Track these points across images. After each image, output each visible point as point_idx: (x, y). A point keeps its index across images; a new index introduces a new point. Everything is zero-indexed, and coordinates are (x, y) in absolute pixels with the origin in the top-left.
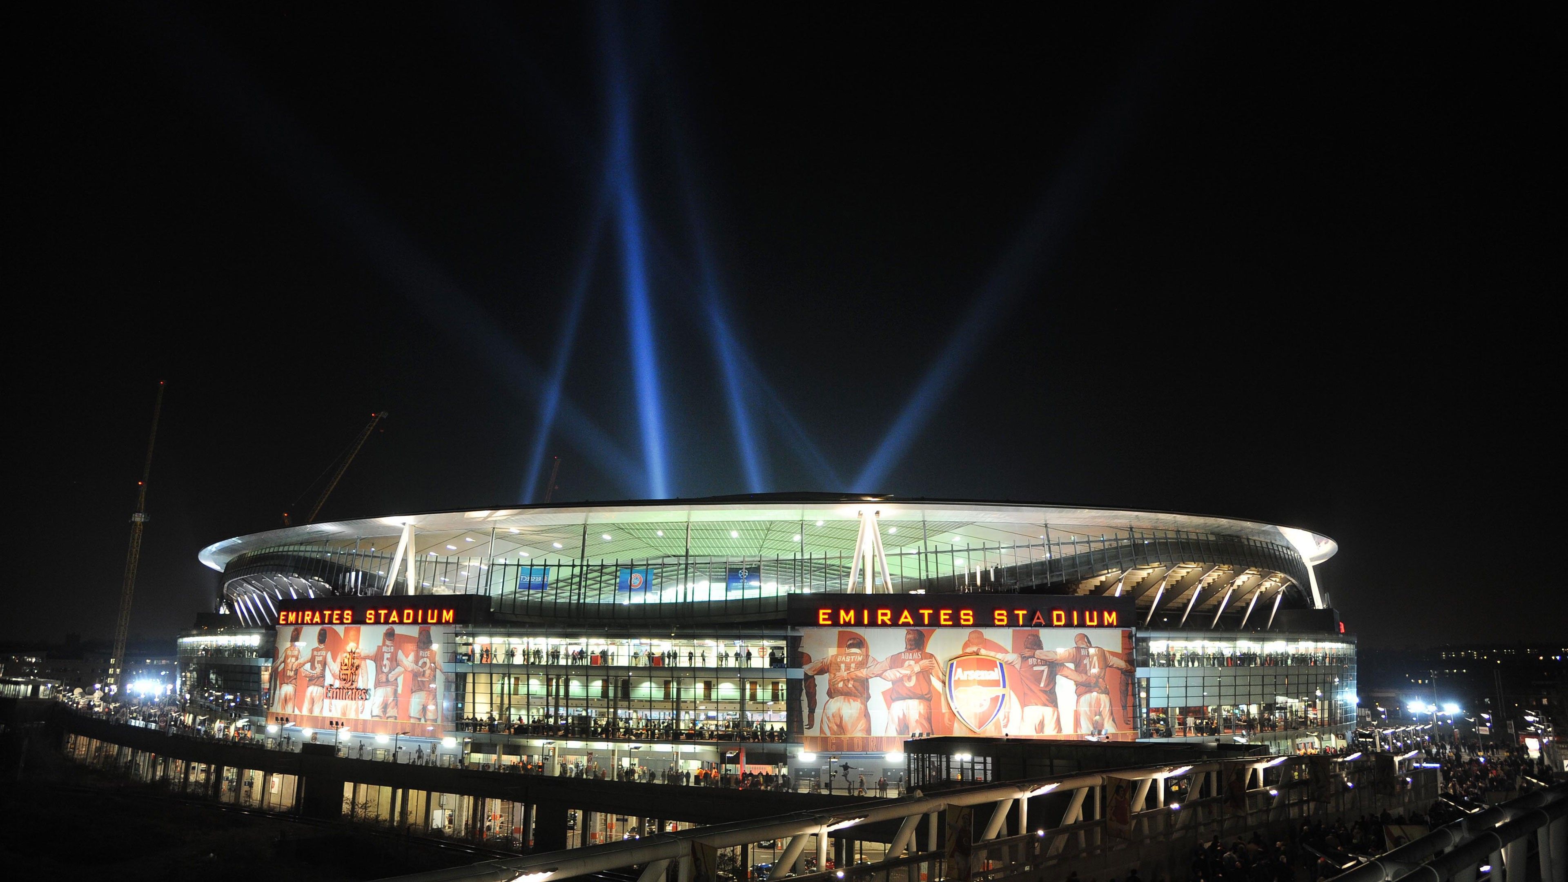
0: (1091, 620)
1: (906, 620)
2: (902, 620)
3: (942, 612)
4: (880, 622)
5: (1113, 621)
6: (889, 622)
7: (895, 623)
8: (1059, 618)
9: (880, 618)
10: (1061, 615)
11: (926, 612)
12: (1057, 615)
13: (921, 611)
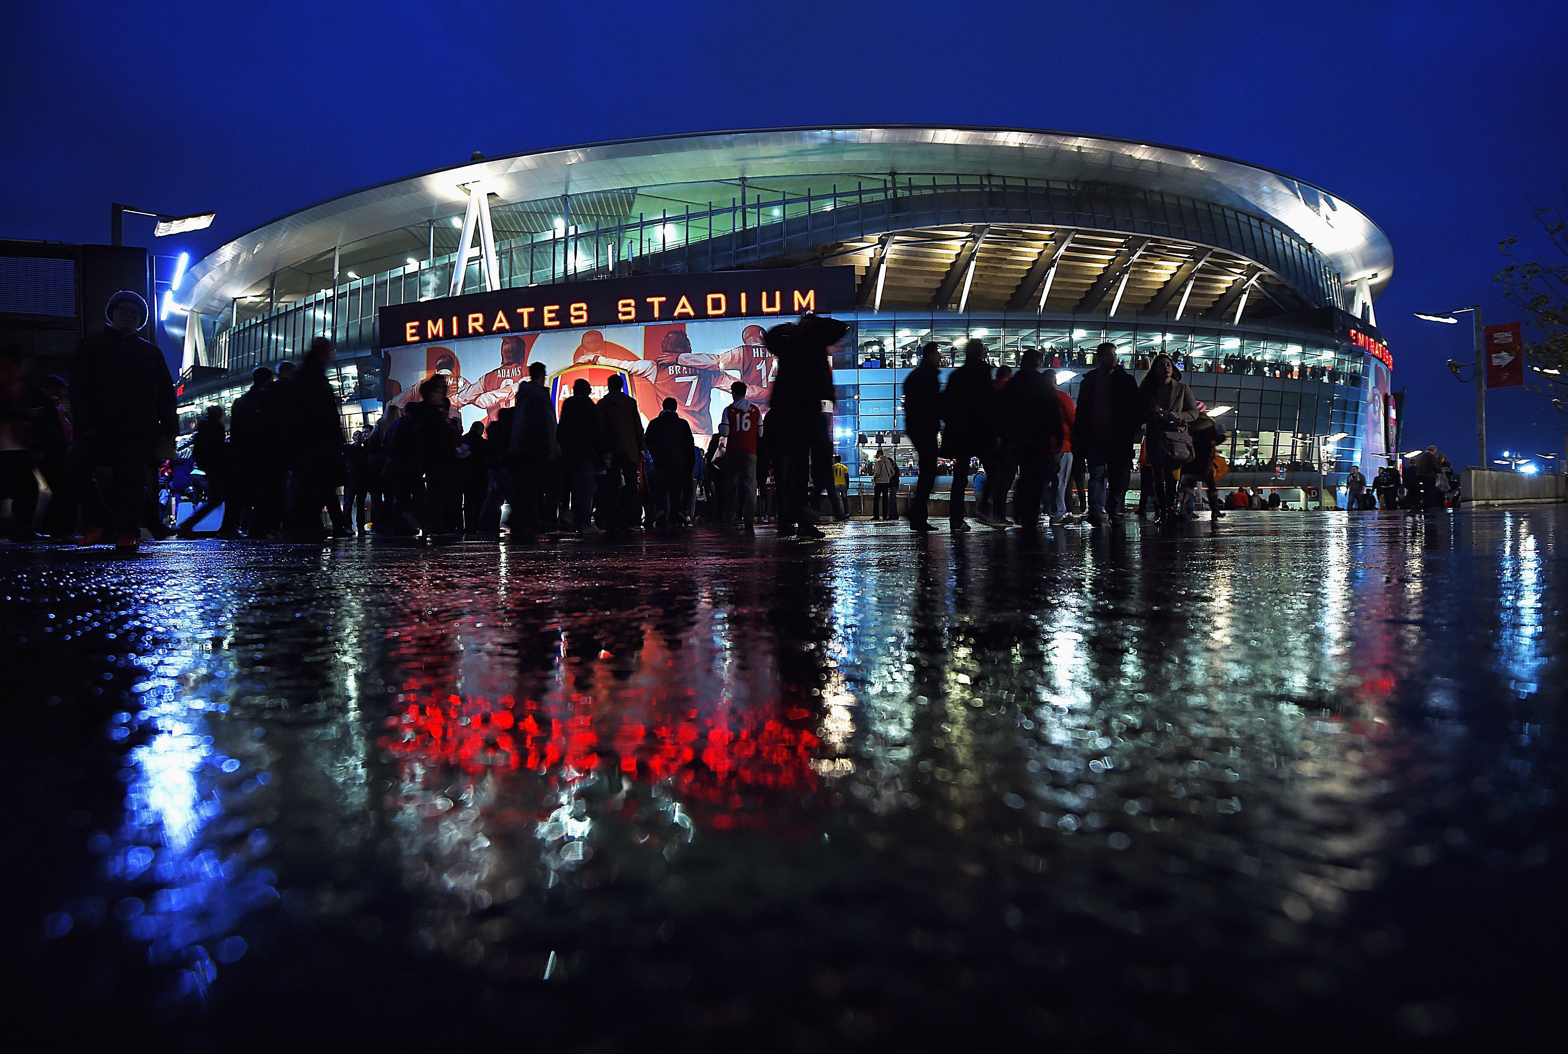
0: (771, 304)
1: (501, 325)
2: (497, 325)
3: (546, 309)
4: (470, 331)
5: (809, 304)
6: (481, 330)
7: (488, 331)
8: (716, 304)
9: (471, 324)
10: (719, 299)
11: (525, 311)
12: (713, 299)
13: (519, 311)
